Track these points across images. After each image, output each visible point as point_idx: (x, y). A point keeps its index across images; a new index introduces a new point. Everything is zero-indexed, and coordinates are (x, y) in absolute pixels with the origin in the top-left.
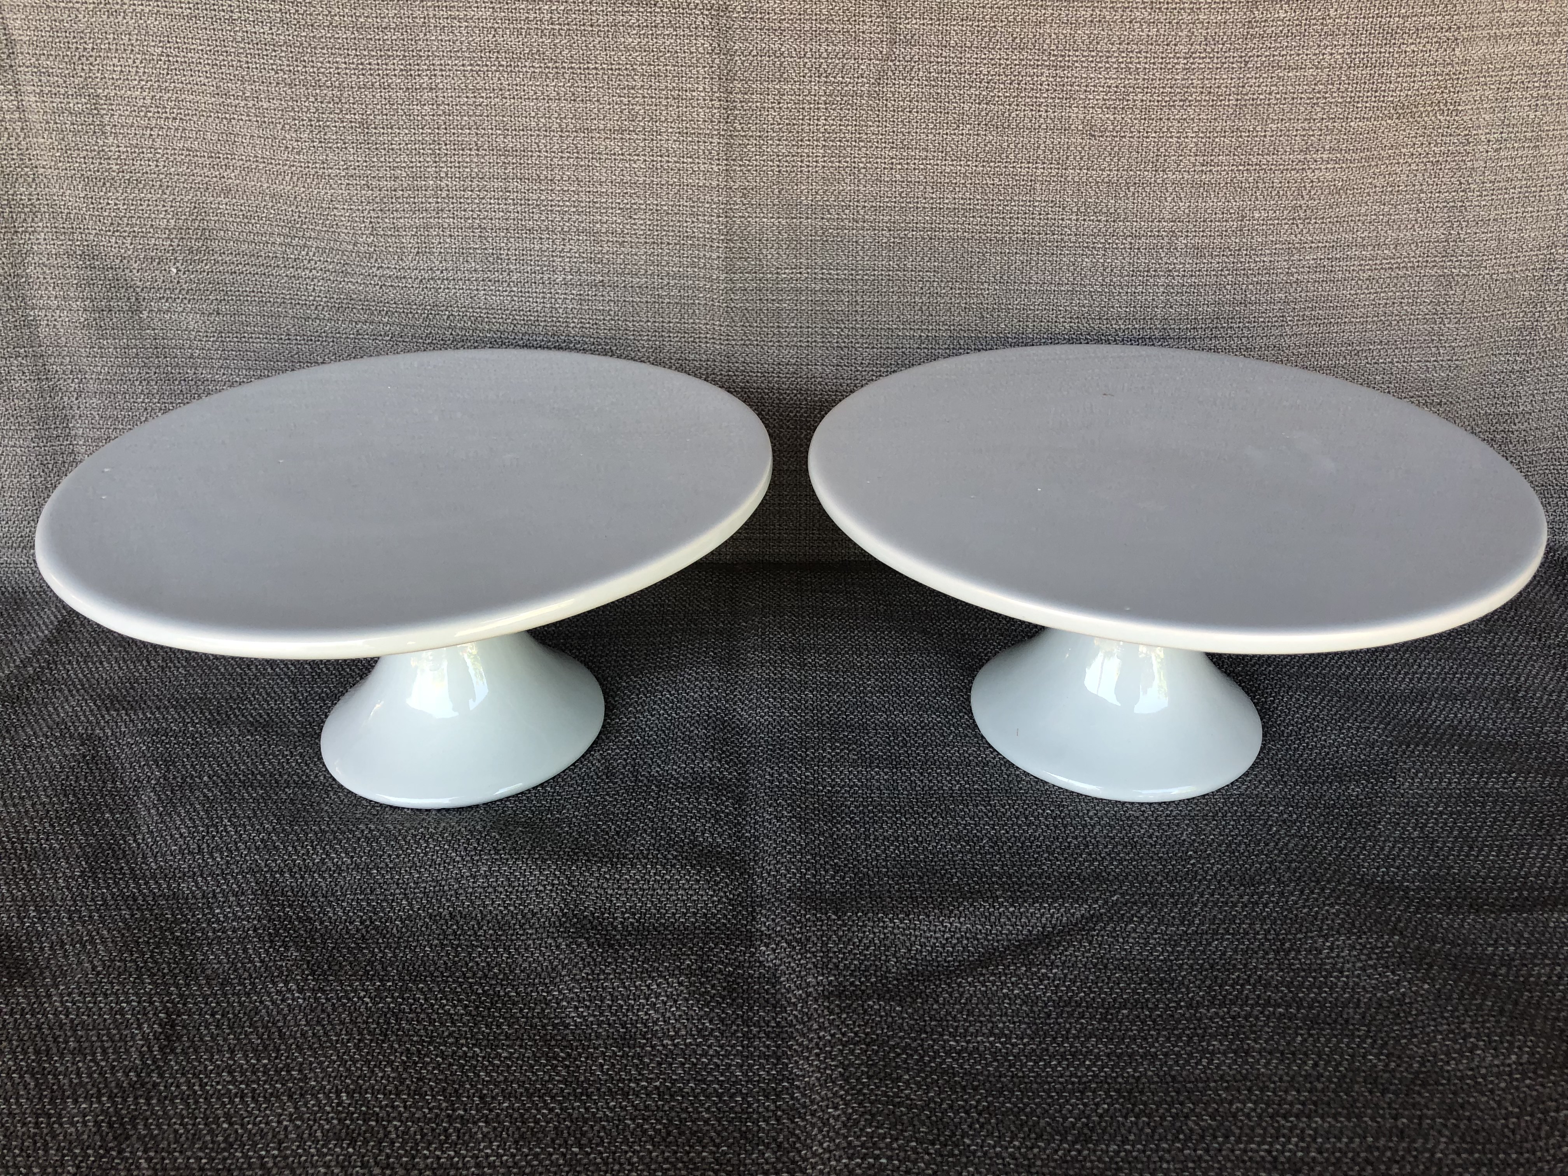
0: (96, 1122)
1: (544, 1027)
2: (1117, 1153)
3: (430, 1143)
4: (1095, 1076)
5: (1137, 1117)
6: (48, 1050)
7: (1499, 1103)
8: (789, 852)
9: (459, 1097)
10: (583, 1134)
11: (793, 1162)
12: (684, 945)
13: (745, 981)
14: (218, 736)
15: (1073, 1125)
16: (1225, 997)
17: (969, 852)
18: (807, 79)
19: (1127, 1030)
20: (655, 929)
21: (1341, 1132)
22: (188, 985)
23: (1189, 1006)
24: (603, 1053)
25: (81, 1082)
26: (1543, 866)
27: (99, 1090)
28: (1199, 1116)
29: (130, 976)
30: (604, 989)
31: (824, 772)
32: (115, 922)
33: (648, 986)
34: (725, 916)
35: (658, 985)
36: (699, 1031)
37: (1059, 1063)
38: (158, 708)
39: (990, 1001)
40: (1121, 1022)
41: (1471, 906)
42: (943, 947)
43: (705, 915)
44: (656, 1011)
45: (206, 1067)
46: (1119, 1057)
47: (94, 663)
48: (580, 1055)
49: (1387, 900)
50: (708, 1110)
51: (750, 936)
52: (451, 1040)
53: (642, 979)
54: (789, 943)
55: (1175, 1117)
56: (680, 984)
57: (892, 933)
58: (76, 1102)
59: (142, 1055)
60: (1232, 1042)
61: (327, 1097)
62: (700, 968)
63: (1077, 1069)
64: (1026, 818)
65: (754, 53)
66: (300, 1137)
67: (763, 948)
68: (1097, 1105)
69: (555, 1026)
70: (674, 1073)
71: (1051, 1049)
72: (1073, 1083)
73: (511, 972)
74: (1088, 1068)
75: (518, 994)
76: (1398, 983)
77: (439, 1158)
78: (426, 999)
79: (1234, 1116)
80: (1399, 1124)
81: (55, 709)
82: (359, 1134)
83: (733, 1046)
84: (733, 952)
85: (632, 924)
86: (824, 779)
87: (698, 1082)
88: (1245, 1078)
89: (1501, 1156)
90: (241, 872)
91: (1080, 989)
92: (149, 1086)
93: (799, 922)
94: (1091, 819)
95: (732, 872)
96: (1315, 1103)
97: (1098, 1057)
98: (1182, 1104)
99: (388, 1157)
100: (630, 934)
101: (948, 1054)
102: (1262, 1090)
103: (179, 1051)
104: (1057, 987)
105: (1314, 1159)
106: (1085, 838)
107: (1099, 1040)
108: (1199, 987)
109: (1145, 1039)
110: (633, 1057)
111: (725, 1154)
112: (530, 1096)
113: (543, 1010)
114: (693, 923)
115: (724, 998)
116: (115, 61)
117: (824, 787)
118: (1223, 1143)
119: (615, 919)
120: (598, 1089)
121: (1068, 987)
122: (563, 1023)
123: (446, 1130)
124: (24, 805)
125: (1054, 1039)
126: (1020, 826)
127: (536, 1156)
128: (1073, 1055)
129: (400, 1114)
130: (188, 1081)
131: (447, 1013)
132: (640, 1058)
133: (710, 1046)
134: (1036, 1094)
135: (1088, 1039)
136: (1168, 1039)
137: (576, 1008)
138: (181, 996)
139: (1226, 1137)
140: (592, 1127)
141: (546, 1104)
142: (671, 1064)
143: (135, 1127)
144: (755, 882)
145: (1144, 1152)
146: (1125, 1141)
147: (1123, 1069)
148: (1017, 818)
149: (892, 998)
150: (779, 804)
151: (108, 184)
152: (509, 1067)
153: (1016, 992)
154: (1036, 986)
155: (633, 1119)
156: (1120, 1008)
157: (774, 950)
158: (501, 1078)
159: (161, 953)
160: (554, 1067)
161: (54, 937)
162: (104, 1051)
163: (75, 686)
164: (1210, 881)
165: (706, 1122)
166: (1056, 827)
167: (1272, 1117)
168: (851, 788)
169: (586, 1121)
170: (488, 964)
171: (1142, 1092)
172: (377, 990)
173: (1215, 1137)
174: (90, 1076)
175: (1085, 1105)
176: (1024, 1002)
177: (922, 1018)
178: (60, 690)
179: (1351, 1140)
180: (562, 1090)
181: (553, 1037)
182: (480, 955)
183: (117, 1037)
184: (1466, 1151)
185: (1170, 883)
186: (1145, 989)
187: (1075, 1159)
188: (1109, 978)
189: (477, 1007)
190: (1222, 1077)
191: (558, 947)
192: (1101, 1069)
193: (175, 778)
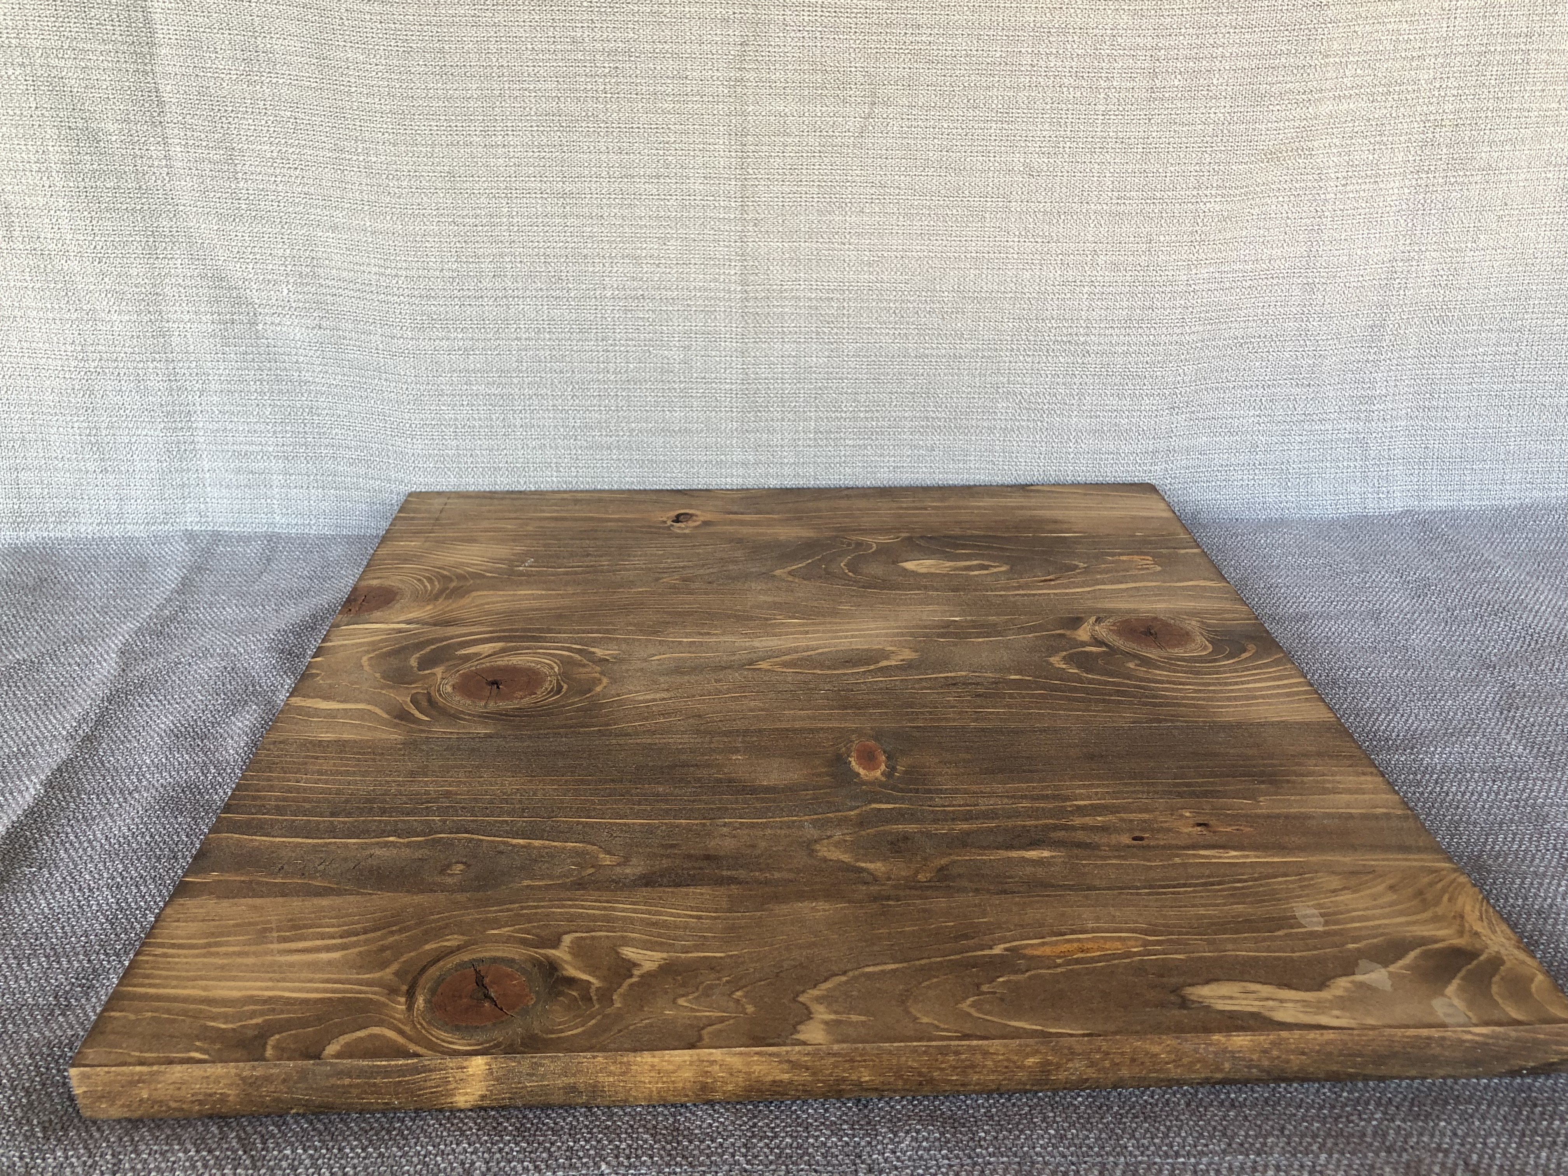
65: (764, 113)
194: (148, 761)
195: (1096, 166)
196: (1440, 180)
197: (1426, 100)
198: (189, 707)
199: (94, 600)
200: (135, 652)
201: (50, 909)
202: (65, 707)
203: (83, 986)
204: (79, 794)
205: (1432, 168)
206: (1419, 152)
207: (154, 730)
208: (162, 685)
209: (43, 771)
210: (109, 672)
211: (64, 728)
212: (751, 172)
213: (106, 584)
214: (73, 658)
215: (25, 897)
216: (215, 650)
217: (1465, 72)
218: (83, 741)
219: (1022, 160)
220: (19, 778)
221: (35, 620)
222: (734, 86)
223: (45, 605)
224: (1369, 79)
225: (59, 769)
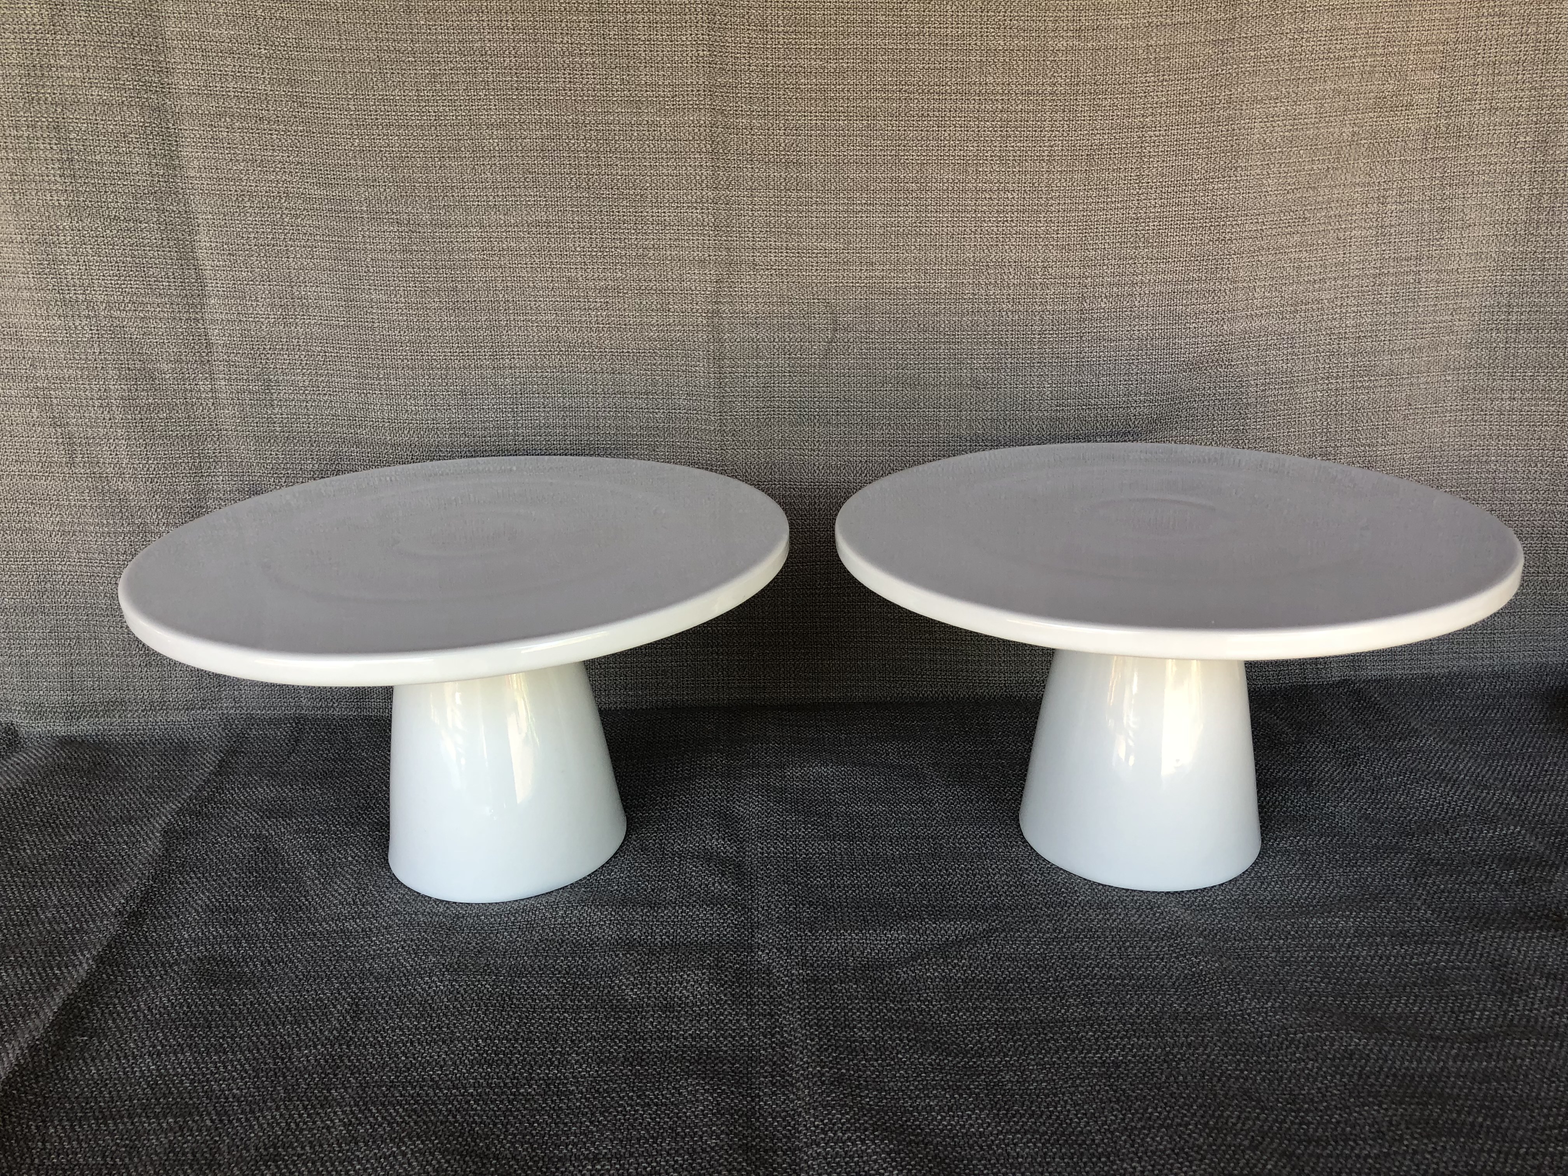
0: (316, 1060)
1: (611, 1001)
2: (1000, 1062)
3: (540, 1067)
4: (988, 1020)
5: (1015, 1042)
6: (273, 1023)
7: (1257, 1030)
8: (777, 895)
9: (557, 1042)
10: (643, 1060)
11: (783, 1071)
12: (705, 953)
13: (748, 973)
14: (353, 832)
15: (972, 1049)
16: (1080, 974)
17: (906, 892)
18: (776, 356)
19: (1012, 995)
20: (684, 944)
21: (1150, 1046)
22: (363, 983)
23: (1056, 980)
24: (652, 1016)
25: (300, 1039)
26: (1311, 892)
27: (314, 1042)
28: (1057, 1041)
29: (322, 980)
30: (651, 978)
31: (800, 845)
32: (303, 948)
33: (681, 976)
34: (732, 935)
35: (688, 975)
36: (717, 1002)
37: (965, 1014)
38: (306, 816)
39: (918, 981)
40: (1008, 991)
41: (1257, 917)
42: (887, 950)
43: (718, 935)
44: (688, 991)
45: (384, 1028)
46: (1006, 1010)
47: (251, 789)
48: (636, 1017)
49: (1199, 917)
50: (726, 1045)
51: (751, 946)
52: (548, 1010)
53: (676, 972)
54: (778, 950)
55: (1040, 1042)
56: (703, 974)
57: (850, 942)
58: (299, 1050)
59: (340, 1022)
60: (1083, 999)
61: (469, 1041)
62: (717, 965)
63: (976, 1016)
64: (947, 870)
65: (738, 340)
66: (454, 1063)
67: (760, 953)
68: (989, 1037)
69: (618, 1001)
70: (702, 1025)
71: (959, 1006)
72: (973, 1025)
73: (586, 970)
74: (984, 1016)
75: (591, 983)
76: (1198, 964)
77: (547, 1074)
78: (528, 987)
79: (1080, 1040)
80: (1189, 1040)
81: (229, 820)
82: (493, 1062)
83: (741, 1009)
84: (739, 956)
85: (667, 942)
86: (800, 850)
87: (718, 1030)
88: (1090, 1018)
89: (1255, 1058)
90: (387, 915)
91: (981, 972)
92: (348, 1039)
93: (786, 937)
94: (993, 870)
95: (736, 907)
96: (1134, 1031)
97: (991, 1010)
98: (1046, 1034)
99: (514, 1073)
100: (666, 948)
101: (889, 1011)
102: (1100, 1025)
103: (364, 1019)
104: (965, 971)
105: (1130, 1060)
106: (988, 882)
107: (992, 1001)
108: (1064, 969)
109: (1024, 1000)
110: (673, 1018)
111: (738, 1068)
112: (605, 1040)
113: (609, 992)
114: (710, 941)
115: (733, 983)
116: (286, 356)
117: (801, 855)
118: (1071, 1054)
119: (656, 939)
120: (651, 1037)
121: (973, 972)
122: (623, 999)
123: (550, 1059)
124: (221, 880)
125: (962, 1000)
126: (942, 876)
127: (612, 1071)
128: (975, 1009)
129: (519, 1051)
130: (373, 1036)
131: (544, 995)
132: (678, 1018)
133: (725, 1010)
134: (948, 1032)
135: (984, 1000)
136: (1039, 999)
137: (632, 990)
138: (360, 989)
139: (1073, 1051)
140: (648, 1057)
141: (616, 1044)
142: (698, 1021)
143: (342, 1061)
144: (753, 914)
145: (1018, 1061)
146: (1006, 1055)
147: (1008, 1017)
148: (940, 871)
149: (850, 981)
150: (768, 869)
151: (272, 441)
152: (589, 1024)
153: (936, 974)
154: (950, 970)
155: (676, 1052)
156: (1008, 983)
157: (768, 954)
158: (584, 1030)
159: (341, 966)
160: (620, 1023)
161: (263, 959)
162: (313, 1022)
163: (240, 805)
164: (1076, 907)
165: (726, 1052)
166: (968, 876)
167: (1105, 1039)
168: (820, 854)
169: (644, 1053)
170: (569, 966)
171: (1019, 1029)
172: (494, 981)
173: (1065, 1051)
174: (306, 1035)
175: (981, 1037)
176: (941, 980)
177: (871, 991)
178: (230, 808)
179: (1155, 1050)
180: (626, 1036)
181: (617, 1007)
182: (562, 961)
183: (320, 1014)
184: (1231, 1054)
185: (1048, 909)
186: (1026, 972)
187: (972, 1067)
188: (1001, 966)
189: (564, 991)
190: (1074, 1020)
191: (617, 956)
192: (993, 1017)
193: (327, 860)
194: (186, 936)
195: (1035, 378)
196: (1348, 385)
197: (1330, 317)
198: (225, 883)
199: (140, 780)
200: (176, 831)
201: (99, 1075)
202: (114, 885)
203: (126, 1146)
204: (126, 969)
205: (1340, 374)
206: (1327, 361)
207: (192, 906)
208: (201, 863)
209: (95, 947)
210: (154, 851)
211: (113, 905)
212: (728, 390)
213: (152, 766)
214: (122, 836)
215: (78, 1065)
216: (248, 831)
217: (1363, 292)
218: (129, 917)
219: (969, 375)
220: (74, 953)
221: (89, 800)
222: (712, 317)
223: (98, 786)
224: (1277, 300)
225: (109, 945)
